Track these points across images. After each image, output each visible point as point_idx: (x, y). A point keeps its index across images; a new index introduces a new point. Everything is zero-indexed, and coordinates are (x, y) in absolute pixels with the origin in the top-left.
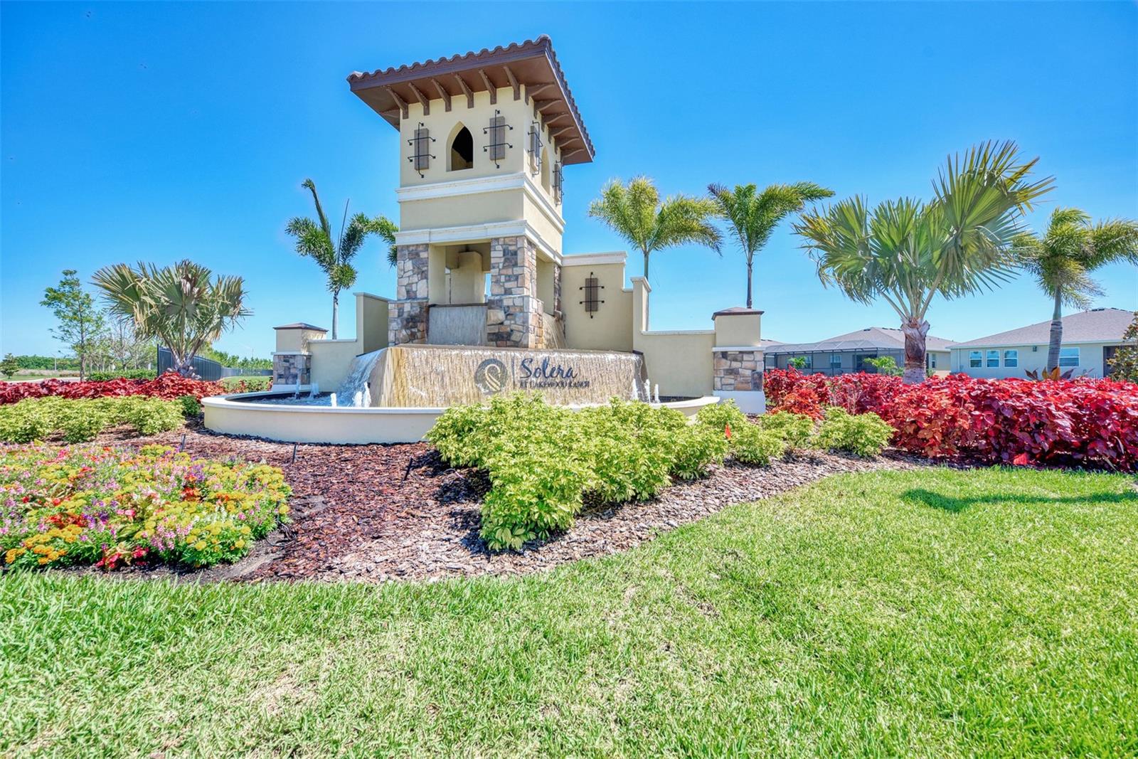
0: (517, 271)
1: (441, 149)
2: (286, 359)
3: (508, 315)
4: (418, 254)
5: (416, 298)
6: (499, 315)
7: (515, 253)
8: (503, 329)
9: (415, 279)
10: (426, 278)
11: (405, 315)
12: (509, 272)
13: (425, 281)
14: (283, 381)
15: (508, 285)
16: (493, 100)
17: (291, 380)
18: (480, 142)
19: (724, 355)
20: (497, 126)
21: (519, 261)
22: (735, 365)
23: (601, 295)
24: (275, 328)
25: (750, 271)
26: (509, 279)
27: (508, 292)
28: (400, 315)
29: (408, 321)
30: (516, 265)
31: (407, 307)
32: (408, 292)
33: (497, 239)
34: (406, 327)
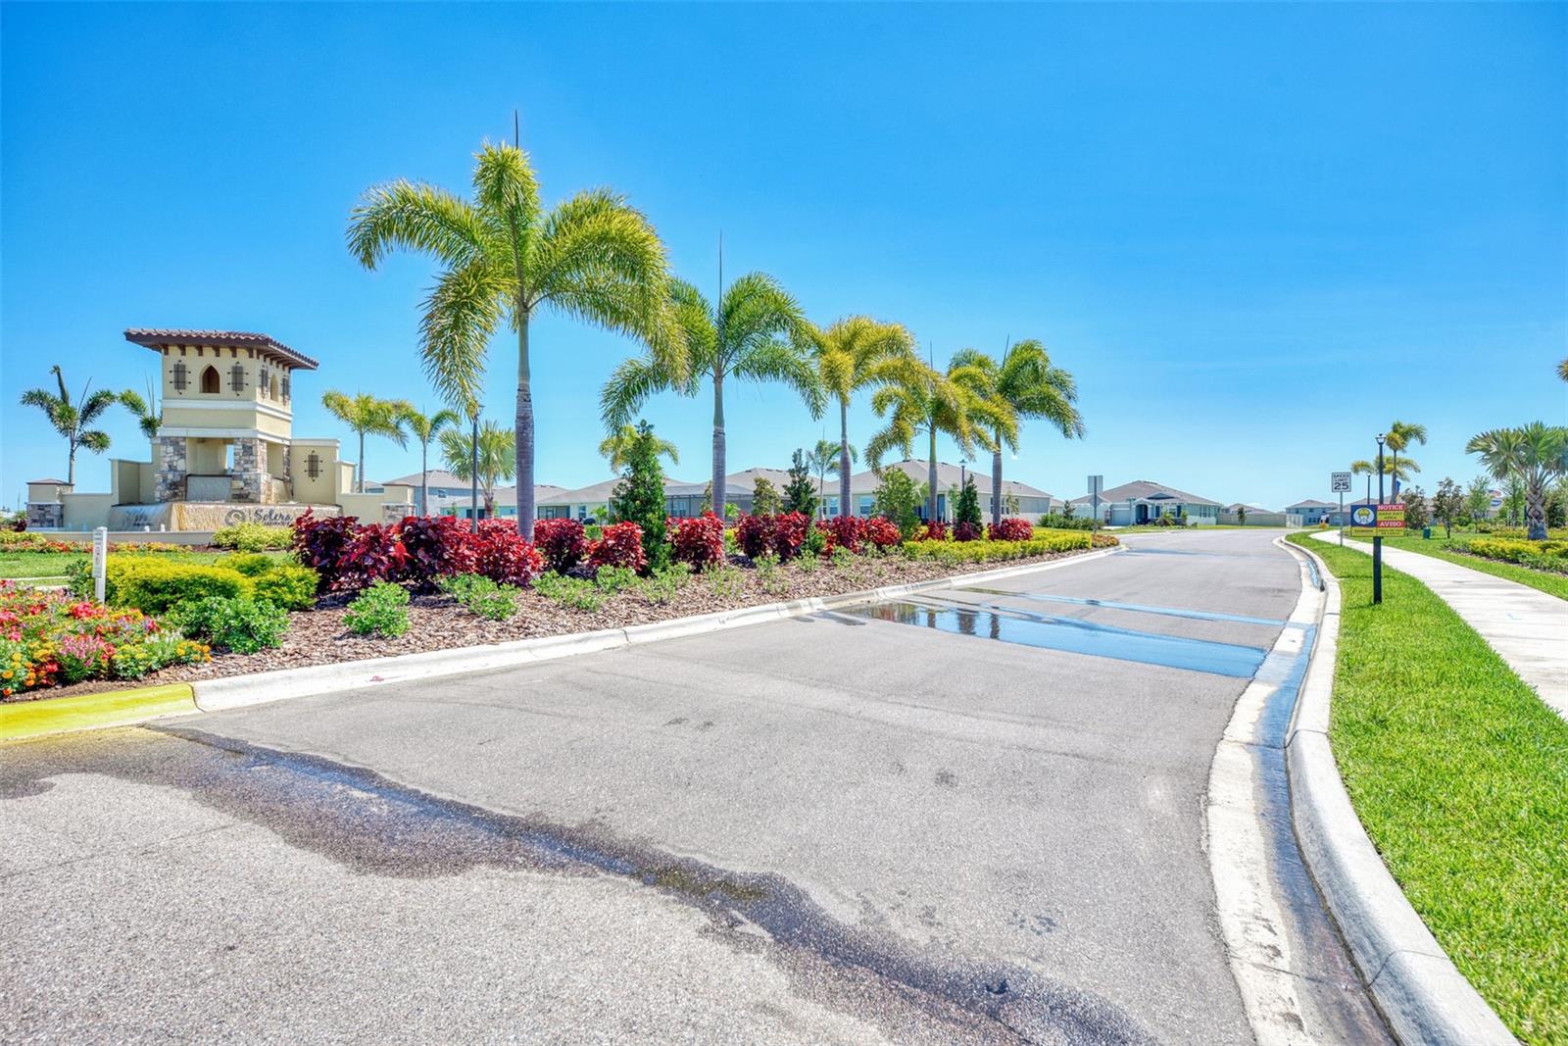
0: (252, 458)
1: (195, 378)
2: (41, 507)
3: (246, 484)
4: (178, 443)
5: (176, 471)
6: (241, 484)
7: (251, 448)
8: (243, 492)
9: (176, 458)
10: (185, 458)
11: (169, 481)
12: (247, 458)
13: (183, 460)
14: (39, 524)
15: (246, 466)
16: (234, 355)
17: (46, 524)
18: (225, 379)
19: (388, 508)
20: (237, 372)
21: (254, 453)
22: (394, 513)
23: (321, 466)
24: (29, 484)
25: (425, 455)
26: (247, 462)
27: (246, 470)
28: (165, 480)
29: (171, 485)
30: (251, 454)
31: (170, 476)
32: (170, 466)
33: (238, 439)
34: (169, 489)
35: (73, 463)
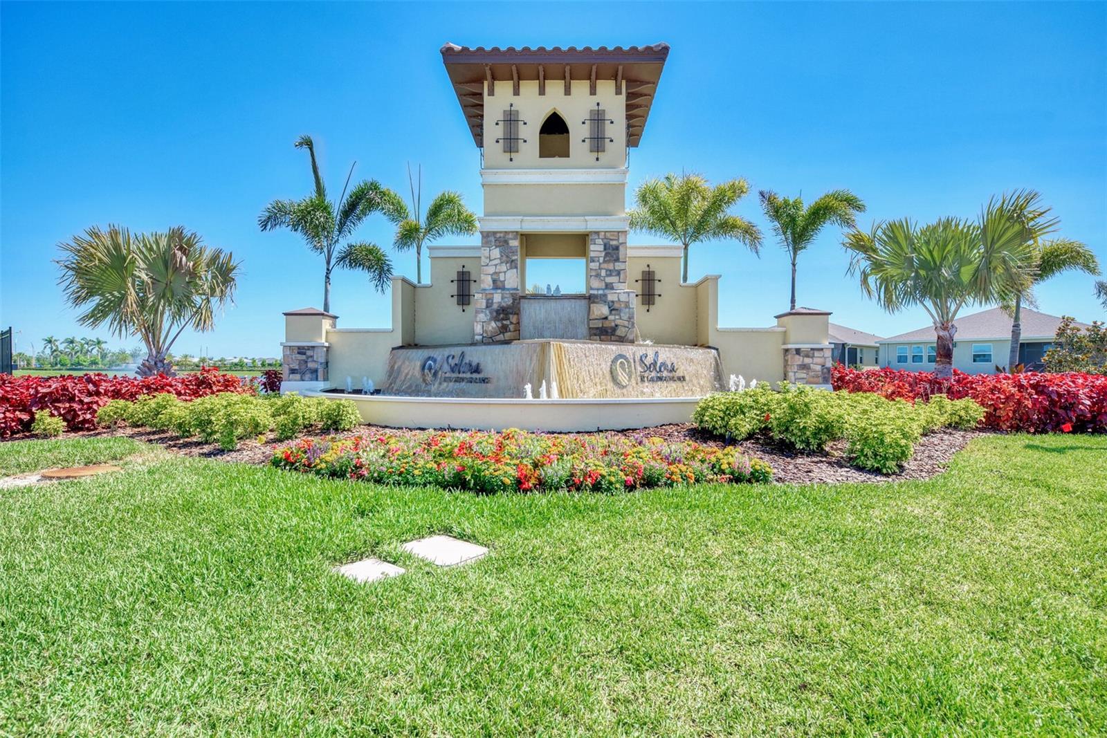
0: (619, 266)
1: (530, 132)
2: (301, 351)
3: (612, 310)
4: (506, 242)
5: (503, 288)
6: (605, 310)
7: (617, 248)
8: (607, 324)
9: (504, 268)
10: (516, 268)
11: (495, 306)
12: (611, 266)
13: (515, 270)
14: (298, 376)
15: (609, 280)
16: (593, 91)
17: (308, 376)
18: (578, 131)
19: (798, 351)
20: (598, 119)
21: (621, 257)
22: (807, 360)
23: (658, 288)
24: (286, 314)
25: (794, 271)
26: (610, 273)
27: (609, 286)
28: (489, 305)
29: (498, 312)
30: (617, 260)
31: (497, 298)
32: (494, 281)
33: (597, 233)
34: (496, 319)
35: (329, 287)
